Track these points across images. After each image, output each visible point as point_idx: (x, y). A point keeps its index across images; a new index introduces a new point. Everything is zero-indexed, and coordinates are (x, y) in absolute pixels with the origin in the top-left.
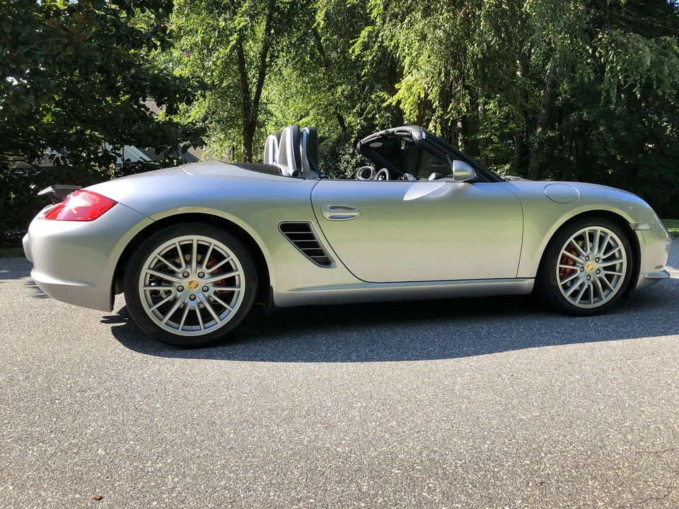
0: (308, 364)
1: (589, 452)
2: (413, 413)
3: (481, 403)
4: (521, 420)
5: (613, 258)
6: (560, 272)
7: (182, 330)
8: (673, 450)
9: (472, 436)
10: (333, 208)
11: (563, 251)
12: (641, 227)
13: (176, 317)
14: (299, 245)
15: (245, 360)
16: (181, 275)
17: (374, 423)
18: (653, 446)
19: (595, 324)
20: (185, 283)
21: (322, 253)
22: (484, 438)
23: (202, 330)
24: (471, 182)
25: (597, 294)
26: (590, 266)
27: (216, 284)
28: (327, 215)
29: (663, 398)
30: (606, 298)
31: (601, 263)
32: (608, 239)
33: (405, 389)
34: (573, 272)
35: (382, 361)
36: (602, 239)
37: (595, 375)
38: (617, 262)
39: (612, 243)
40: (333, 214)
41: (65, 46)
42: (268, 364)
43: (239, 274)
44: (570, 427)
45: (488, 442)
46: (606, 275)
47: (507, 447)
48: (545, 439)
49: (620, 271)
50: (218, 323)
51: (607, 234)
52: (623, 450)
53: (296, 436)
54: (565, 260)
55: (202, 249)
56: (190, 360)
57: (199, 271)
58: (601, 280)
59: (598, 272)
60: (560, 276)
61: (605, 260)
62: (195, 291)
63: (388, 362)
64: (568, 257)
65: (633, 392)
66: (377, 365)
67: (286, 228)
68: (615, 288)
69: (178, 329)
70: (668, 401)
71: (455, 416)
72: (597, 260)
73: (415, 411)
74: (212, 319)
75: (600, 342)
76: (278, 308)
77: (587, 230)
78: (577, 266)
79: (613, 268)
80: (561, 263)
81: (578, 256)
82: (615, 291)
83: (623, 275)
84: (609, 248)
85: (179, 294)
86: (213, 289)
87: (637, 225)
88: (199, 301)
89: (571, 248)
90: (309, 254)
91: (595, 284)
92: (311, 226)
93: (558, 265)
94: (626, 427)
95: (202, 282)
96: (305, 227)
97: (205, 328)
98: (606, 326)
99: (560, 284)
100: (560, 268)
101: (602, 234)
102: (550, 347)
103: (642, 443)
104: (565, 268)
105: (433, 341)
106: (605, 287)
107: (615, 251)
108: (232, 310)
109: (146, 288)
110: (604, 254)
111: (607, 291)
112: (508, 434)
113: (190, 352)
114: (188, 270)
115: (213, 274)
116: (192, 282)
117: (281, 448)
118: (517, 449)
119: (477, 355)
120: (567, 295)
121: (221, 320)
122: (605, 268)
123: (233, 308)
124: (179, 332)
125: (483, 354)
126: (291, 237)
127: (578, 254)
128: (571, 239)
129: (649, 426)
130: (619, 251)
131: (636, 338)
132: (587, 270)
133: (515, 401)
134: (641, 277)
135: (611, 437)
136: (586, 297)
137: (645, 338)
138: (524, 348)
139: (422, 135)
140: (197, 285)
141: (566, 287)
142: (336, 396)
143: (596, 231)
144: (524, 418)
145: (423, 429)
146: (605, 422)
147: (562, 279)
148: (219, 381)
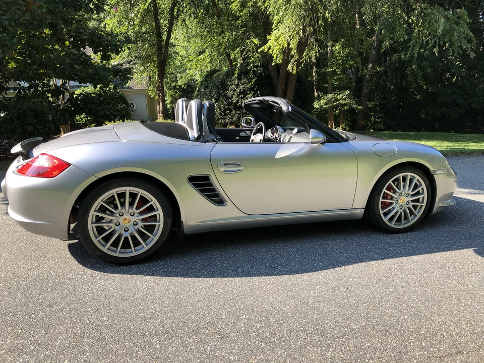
0: (208, 279)
1: (397, 358)
2: (281, 324)
3: (327, 315)
4: (353, 329)
5: (418, 193)
6: (382, 204)
7: (119, 252)
8: (452, 354)
9: (320, 344)
10: (225, 165)
11: (384, 190)
12: (437, 172)
13: (115, 244)
14: (202, 191)
15: (164, 276)
16: (118, 215)
17: (254, 334)
18: (439, 351)
19: (404, 241)
20: (121, 220)
21: (218, 195)
22: (328, 346)
23: (133, 252)
24: (323, 143)
25: (406, 218)
26: (402, 200)
27: (144, 220)
28: (222, 169)
29: (447, 309)
30: (413, 220)
31: (410, 197)
32: (415, 181)
33: (275, 302)
34: (391, 204)
35: (259, 276)
36: (411, 181)
37: (403, 287)
38: (420, 197)
39: (418, 183)
40: (226, 169)
41: (24, 12)
43: (159, 212)
44: (385, 336)
45: (331, 350)
46: (413, 206)
47: (343, 354)
48: (369, 346)
49: (422, 202)
50: (145, 247)
51: (414, 177)
52: (419, 356)
53: (202, 346)
54: (386, 196)
55: (133, 196)
56: (125, 276)
57: (130, 211)
58: (409, 208)
59: (408, 203)
60: (382, 207)
61: (413, 195)
62: (127, 225)
63: (264, 277)
64: (387, 194)
65: (427, 303)
66: (256, 280)
67: (194, 180)
68: (419, 214)
69: (116, 252)
70: (450, 311)
71: (309, 326)
72: (407, 195)
73: (282, 322)
74: (140, 244)
75: (407, 258)
76: (187, 235)
77: (401, 175)
78: (394, 200)
79: (417, 201)
80: (383, 198)
82: (419, 216)
83: (424, 205)
84: (416, 186)
85: (117, 227)
86: (141, 224)
87: (435, 171)
88: (131, 232)
89: (390, 188)
90: (208, 197)
91: (405, 211)
92: (210, 178)
93: (381, 200)
94: (422, 334)
95: (133, 219)
96: (207, 178)
97: (135, 251)
99: (381, 213)
100: (382, 202)
101: (411, 178)
102: (373, 262)
103: (431, 349)
104: (386, 202)
105: (295, 256)
106: (411, 213)
107: (420, 189)
108: (154, 238)
109: (93, 225)
110: (412, 191)
111: (413, 216)
112: (344, 342)
113: (125, 268)
114: (123, 211)
115: (141, 213)
116: (125, 219)
117: (192, 357)
118: (350, 356)
119: (324, 269)
120: (386, 220)
121: (147, 245)
122: (413, 201)
123: (155, 236)
124: (117, 255)
125: (328, 269)
126: (196, 186)
127: (395, 192)
128: (390, 181)
129: (436, 333)
130: (423, 189)
131: (431, 253)
132: (400, 203)
133: (349, 312)
134: (438, 204)
135: (412, 344)
136: (399, 220)
138: (356, 263)
139: (288, 108)
140: (130, 221)
141: (386, 214)
142: (228, 309)
143: (407, 175)
144: (355, 327)
145: (288, 338)
146: (408, 331)
147: (383, 208)
148: (147, 295)
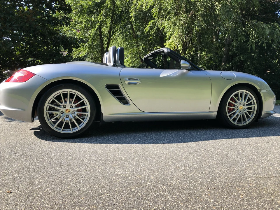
0: (116, 145)
1: (237, 177)
2: (160, 162)
3: (191, 159)
4: (208, 165)
5: (251, 104)
6: (228, 110)
7: (62, 130)
8: (276, 177)
9: (185, 171)
10: (129, 79)
11: (229, 100)
12: (262, 91)
13: (60, 125)
14: (115, 95)
15: (89, 143)
16: (62, 107)
17: (141, 166)
18: (267, 175)
19: (243, 132)
20: (64, 110)
21: (124, 98)
22: (190, 172)
23: (71, 131)
24: (189, 70)
25: (244, 120)
26: (241, 107)
27: (78, 111)
28: (127, 82)
29: (272, 158)
30: (248, 122)
31: (245, 106)
32: (248, 96)
33: (157, 154)
34: (234, 109)
35: (149, 144)
36: (246, 96)
37: (242, 149)
38: (253, 106)
39: (250, 97)
40: (129, 82)
41: (26, 23)
42: (99, 145)
43: (88, 106)
44: (229, 168)
45: (192, 173)
46: (248, 112)
47: (200, 175)
48: (218, 172)
49: (254, 110)
50: (79, 128)
51: (248, 94)
52: (253, 176)
53: (106, 170)
54: (230, 104)
55: (72, 96)
56: (65, 143)
57: (70, 105)
58: (246, 113)
59: (244, 110)
60: (228, 111)
61: (247, 105)
63: (152, 144)
64: (231, 103)
65: (258, 156)
66: (147, 145)
67: (108, 87)
68: (252, 117)
69: (61, 130)
70: (274, 159)
71: (178, 163)
72: (244, 105)
73: (161, 161)
74: (76, 126)
75: (245, 138)
76: (106, 122)
77: (239, 91)
78: (235, 107)
79: (251, 108)
81: (236, 103)
82: (252, 118)
83: (255, 111)
84: (249, 100)
85: (61, 115)
86: (76, 113)
87: (260, 90)
88: (70, 118)
89: (232, 99)
90: (119, 99)
91: (243, 115)
92: (120, 87)
93: (227, 107)
94: (255, 168)
95: (72, 110)
96: (117, 87)
97: (72, 130)
98: (248, 133)
99: (228, 115)
100: (228, 108)
101: (246, 94)
102: (223, 140)
103: (262, 174)
104: (230, 108)
105: (172, 137)
106: (248, 117)
107: (252, 101)
108: (84, 123)
109: (47, 112)
110: (247, 102)
111: (248, 119)
112: (202, 170)
113: (65, 140)
114: (66, 105)
115: (76, 107)
116: (67, 110)
117: (98, 174)
118: (205, 176)
119: (191, 142)
120: (231, 120)
121: (80, 127)
122: (248, 108)
123: (85, 121)
124: (61, 131)
125: (193, 142)
126: (111, 91)
127: (236, 102)
128: (233, 95)
129: (265, 168)
130: (253, 101)
131: (261, 137)
132: (240, 109)
133: (206, 158)
134: (263, 113)
135: (248, 171)
136: (239, 121)
137: (265, 137)
138: (212, 140)
139: (168, 50)
140: (70, 111)
141: (230, 116)
142: (126, 156)
143: (243, 92)
144: (209, 164)
145: (163, 168)
146: (246, 166)
147: (229, 113)
